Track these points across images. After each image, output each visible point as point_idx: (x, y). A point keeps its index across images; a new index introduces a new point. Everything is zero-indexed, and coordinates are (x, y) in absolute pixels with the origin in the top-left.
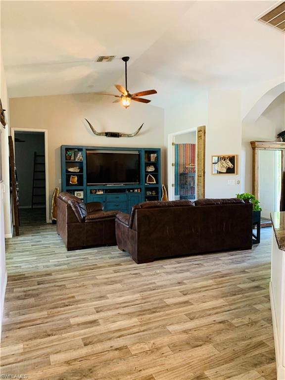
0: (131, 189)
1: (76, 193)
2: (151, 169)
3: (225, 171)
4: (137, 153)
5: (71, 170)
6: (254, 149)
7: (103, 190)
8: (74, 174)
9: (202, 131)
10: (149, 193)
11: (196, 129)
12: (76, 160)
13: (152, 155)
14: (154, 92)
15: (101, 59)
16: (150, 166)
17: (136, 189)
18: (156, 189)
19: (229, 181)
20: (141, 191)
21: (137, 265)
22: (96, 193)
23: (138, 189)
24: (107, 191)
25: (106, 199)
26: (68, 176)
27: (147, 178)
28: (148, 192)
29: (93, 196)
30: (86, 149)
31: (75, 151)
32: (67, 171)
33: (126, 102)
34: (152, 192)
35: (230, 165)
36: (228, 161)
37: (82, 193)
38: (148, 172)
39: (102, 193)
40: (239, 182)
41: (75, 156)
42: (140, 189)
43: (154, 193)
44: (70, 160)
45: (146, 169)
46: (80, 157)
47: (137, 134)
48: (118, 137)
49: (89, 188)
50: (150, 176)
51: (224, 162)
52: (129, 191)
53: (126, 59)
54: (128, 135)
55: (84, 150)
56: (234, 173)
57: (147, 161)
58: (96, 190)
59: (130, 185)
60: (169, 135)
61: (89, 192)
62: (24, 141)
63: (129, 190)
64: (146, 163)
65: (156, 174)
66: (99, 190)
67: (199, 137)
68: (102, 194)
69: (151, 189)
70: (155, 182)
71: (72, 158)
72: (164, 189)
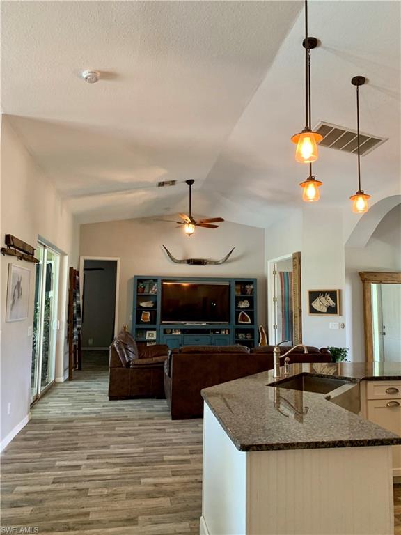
0: (217, 330)
1: (148, 332)
2: (245, 304)
3: (325, 310)
4: (227, 284)
5: (143, 304)
6: (363, 281)
7: (180, 330)
8: (146, 309)
9: (297, 258)
10: (242, 336)
11: (290, 256)
12: (150, 293)
13: (247, 286)
14: (220, 220)
15: (161, 184)
16: (243, 301)
17: (223, 329)
18: (252, 331)
19: (331, 323)
20: (229, 333)
21: (171, 421)
22: (171, 333)
23: (226, 330)
24: (185, 331)
25: (182, 341)
26: (139, 312)
27: (240, 316)
28: (240, 335)
29: (168, 337)
30: (163, 281)
31: (150, 283)
32: (139, 306)
33: (189, 229)
34: (246, 335)
35: (332, 302)
36: (328, 297)
37: (154, 333)
38: (240, 308)
39: (180, 333)
40: (343, 326)
41: (150, 288)
42: (229, 330)
43: (249, 337)
44: (143, 292)
45: (237, 305)
46: (156, 289)
47: (225, 261)
48: (203, 264)
49: (163, 327)
50: (243, 314)
51: (324, 299)
52: (214, 333)
53: (190, 182)
54: (215, 262)
55: (159, 281)
56: (336, 313)
57: (239, 294)
58: (172, 330)
59: (216, 325)
60: (269, 262)
61: (162, 332)
62: (102, 269)
63: (214, 331)
64: (236, 298)
65: (251, 311)
66: (175, 330)
67: (294, 265)
68: (178, 335)
69: (245, 331)
70: (250, 322)
71: (146, 291)
72: (262, 331)
